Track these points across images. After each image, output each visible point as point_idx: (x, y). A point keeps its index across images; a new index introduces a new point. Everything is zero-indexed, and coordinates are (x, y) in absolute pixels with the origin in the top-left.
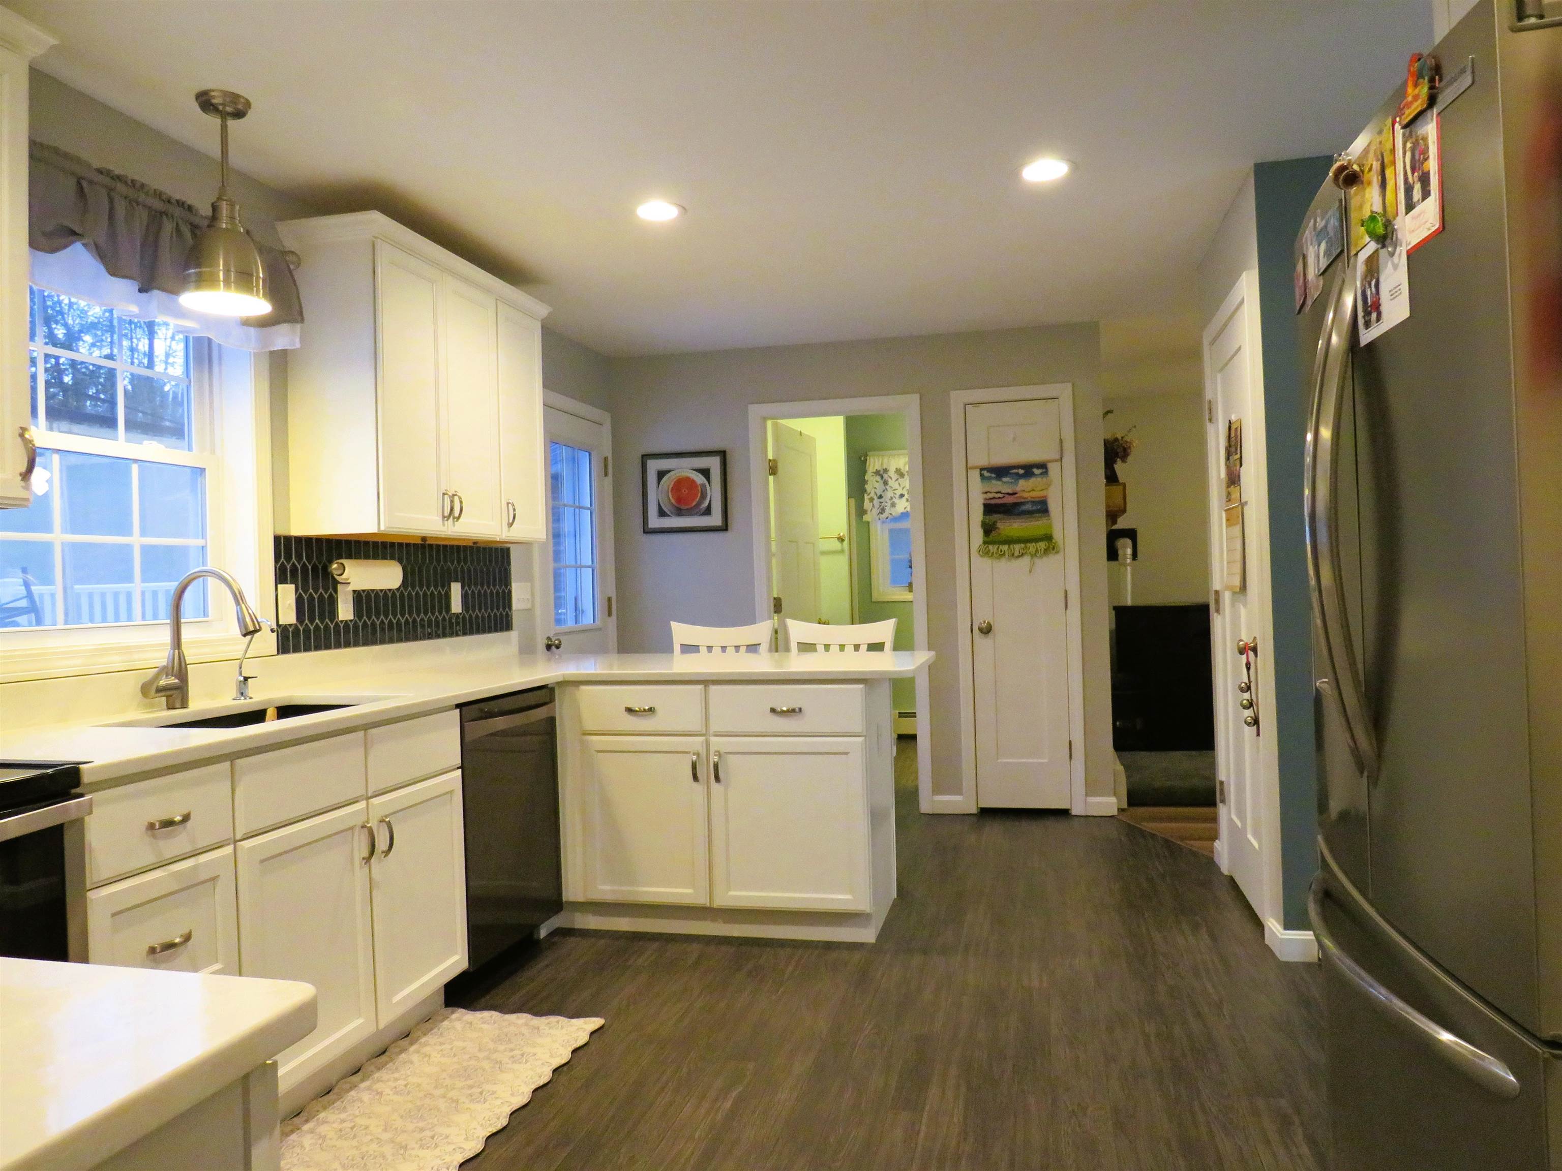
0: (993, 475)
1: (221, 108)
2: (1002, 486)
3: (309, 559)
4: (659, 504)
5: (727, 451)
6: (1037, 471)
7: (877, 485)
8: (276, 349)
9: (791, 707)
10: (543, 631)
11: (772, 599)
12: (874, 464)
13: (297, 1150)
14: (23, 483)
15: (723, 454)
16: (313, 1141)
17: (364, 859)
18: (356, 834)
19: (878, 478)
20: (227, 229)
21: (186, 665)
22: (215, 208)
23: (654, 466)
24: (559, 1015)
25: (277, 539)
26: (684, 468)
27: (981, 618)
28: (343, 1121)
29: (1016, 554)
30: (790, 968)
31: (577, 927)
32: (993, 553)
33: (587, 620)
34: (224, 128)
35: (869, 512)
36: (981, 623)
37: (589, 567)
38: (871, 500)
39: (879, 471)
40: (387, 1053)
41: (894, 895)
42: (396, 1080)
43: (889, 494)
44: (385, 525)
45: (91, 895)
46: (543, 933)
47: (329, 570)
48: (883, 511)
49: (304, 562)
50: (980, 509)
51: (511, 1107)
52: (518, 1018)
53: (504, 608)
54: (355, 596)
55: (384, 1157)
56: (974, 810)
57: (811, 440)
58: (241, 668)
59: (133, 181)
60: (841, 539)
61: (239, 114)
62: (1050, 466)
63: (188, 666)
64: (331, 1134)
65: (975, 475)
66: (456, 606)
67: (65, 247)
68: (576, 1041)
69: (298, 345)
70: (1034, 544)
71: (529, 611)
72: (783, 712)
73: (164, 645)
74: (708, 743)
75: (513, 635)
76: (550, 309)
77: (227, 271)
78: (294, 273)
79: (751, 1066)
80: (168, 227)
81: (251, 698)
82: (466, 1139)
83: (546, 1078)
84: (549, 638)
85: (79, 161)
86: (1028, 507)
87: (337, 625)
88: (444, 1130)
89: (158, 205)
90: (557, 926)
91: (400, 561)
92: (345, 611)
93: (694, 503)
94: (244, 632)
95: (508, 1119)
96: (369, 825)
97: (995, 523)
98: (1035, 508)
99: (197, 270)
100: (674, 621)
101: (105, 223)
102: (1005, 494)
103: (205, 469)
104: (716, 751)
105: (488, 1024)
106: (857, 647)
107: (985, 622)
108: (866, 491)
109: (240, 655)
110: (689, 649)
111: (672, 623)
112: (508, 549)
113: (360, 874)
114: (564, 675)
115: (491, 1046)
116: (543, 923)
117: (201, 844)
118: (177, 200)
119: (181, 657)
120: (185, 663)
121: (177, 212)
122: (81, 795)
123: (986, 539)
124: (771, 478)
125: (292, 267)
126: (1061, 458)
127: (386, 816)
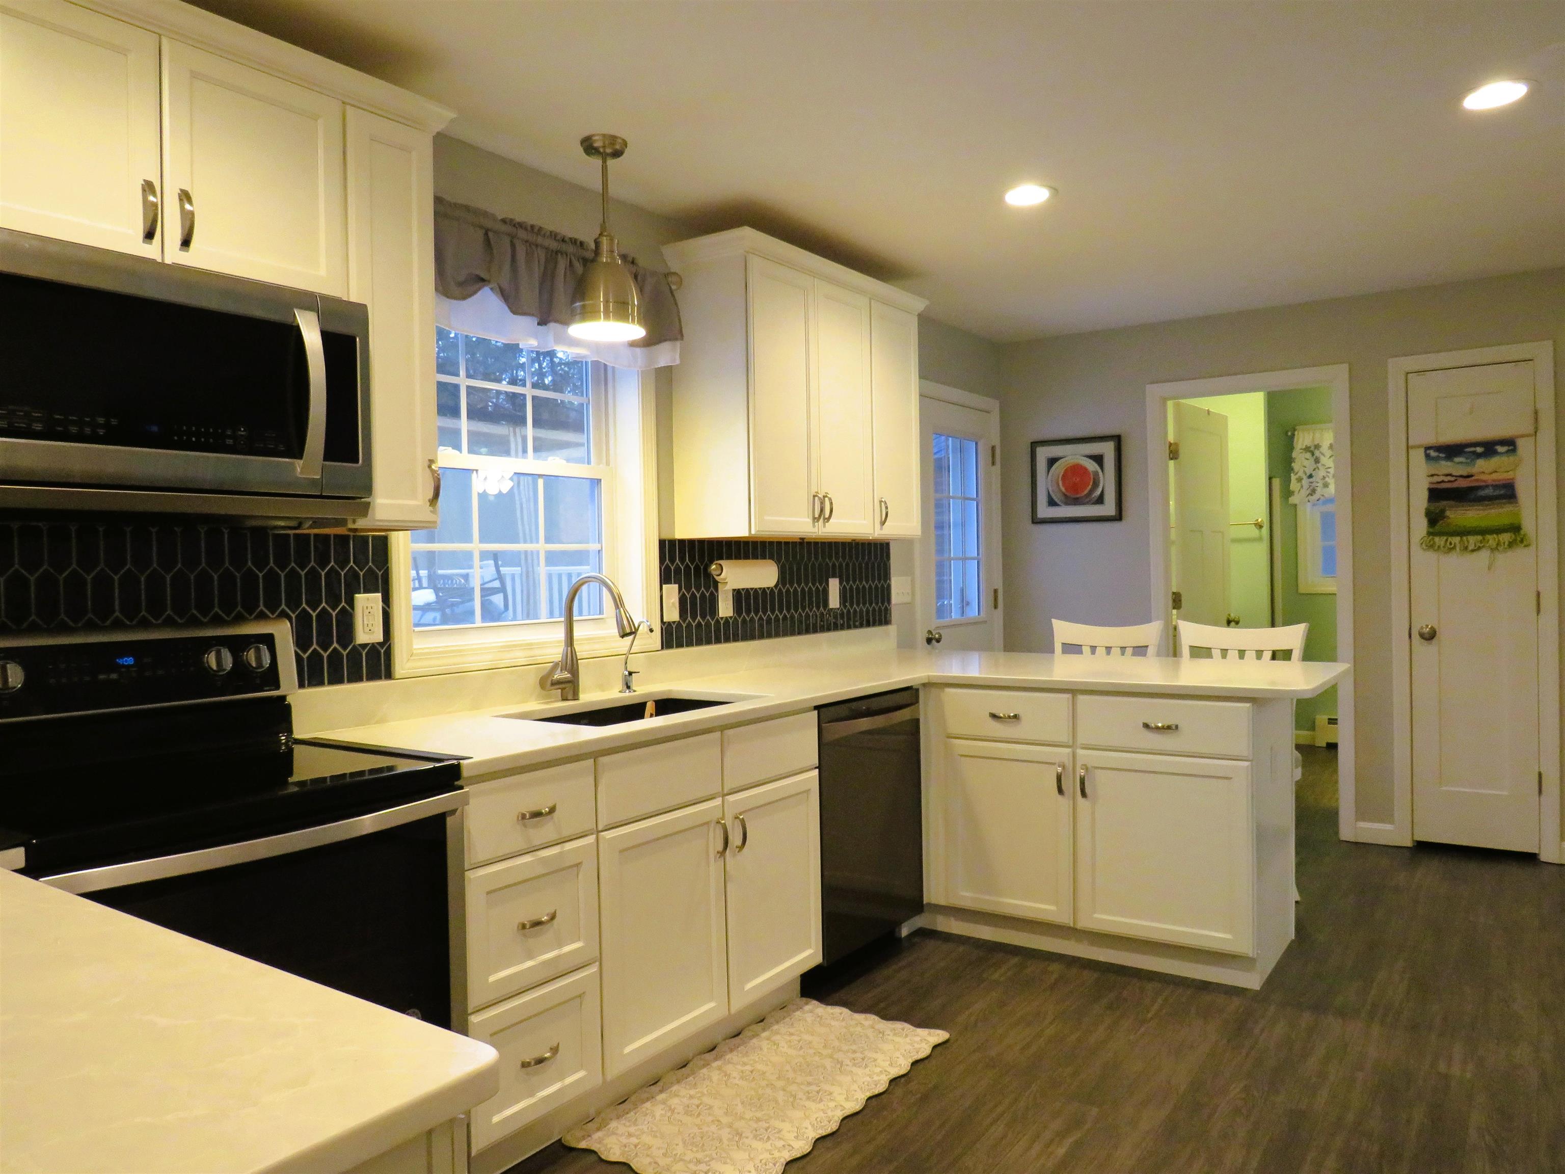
0: (1442, 455)
1: (601, 150)
2: (1455, 468)
3: (692, 560)
4: (1049, 493)
5: (1123, 436)
6: (1500, 449)
7: (1306, 463)
8: (660, 366)
9: (1167, 723)
10: (922, 625)
11: (1170, 594)
12: (1303, 439)
13: (649, 1118)
14: (431, 508)
15: (1117, 439)
16: (663, 1112)
17: (718, 852)
18: (711, 829)
19: (1308, 455)
20: (607, 263)
21: (577, 660)
22: (597, 243)
23: (1043, 453)
24: (906, 1021)
25: (662, 543)
26: (1074, 455)
27: (1422, 622)
28: (691, 1097)
29: (1471, 547)
30: (1156, 1007)
31: (939, 929)
32: (1439, 547)
33: (973, 612)
34: (604, 169)
35: (1296, 493)
36: (1422, 628)
37: (973, 559)
38: (1300, 480)
39: (1310, 447)
40: (741, 1036)
41: (1292, 935)
42: (745, 1064)
43: (1322, 473)
44: (755, 529)
45: (470, 875)
46: (905, 931)
47: (709, 570)
48: (1313, 491)
49: (687, 563)
50: (1425, 494)
51: (844, 1112)
52: (866, 1019)
53: (883, 603)
54: (735, 593)
55: (721, 1141)
56: (1409, 844)
57: (1223, 420)
58: (626, 663)
59: (532, 227)
60: (1259, 526)
61: (617, 154)
62: (1520, 443)
63: (579, 661)
64: (680, 1109)
65: (1418, 456)
66: (834, 601)
67: (475, 293)
68: (917, 1053)
69: (678, 362)
70: (1495, 536)
71: (909, 606)
72: (1157, 728)
73: (559, 642)
74: (1074, 755)
75: (892, 629)
76: (927, 303)
77: (607, 302)
78: (675, 293)
79: (1095, 1111)
80: (562, 263)
81: (635, 691)
82: (797, 1137)
83: (882, 1087)
84: (930, 632)
85: (485, 214)
86: (1489, 492)
87: (718, 622)
88: (778, 1124)
89: (554, 245)
90: (920, 926)
91: (778, 562)
92: (725, 609)
93: (1086, 492)
94: (622, 634)
95: (838, 1125)
96: (723, 822)
97: (1443, 511)
98: (1497, 493)
99: (582, 303)
100: (1056, 619)
101: (507, 267)
102: (1456, 476)
103: (601, 480)
104: (1082, 765)
105: (837, 1020)
106: (1259, 654)
107: (1427, 626)
108: (1292, 469)
109: (625, 650)
110: (1072, 649)
111: (1054, 621)
112: (888, 544)
113: (715, 867)
114: (929, 676)
115: (836, 1043)
116: (905, 921)
117: (566, 833)
118: (570, 238)
119: (573, 653)
120: (576, 658)
121: (571, 249)
122: (461, 788)
123: (1431, 530)
124: (1172, 463)
125: (674, 287)
126: (1536, 432)
127: (740, 814)
